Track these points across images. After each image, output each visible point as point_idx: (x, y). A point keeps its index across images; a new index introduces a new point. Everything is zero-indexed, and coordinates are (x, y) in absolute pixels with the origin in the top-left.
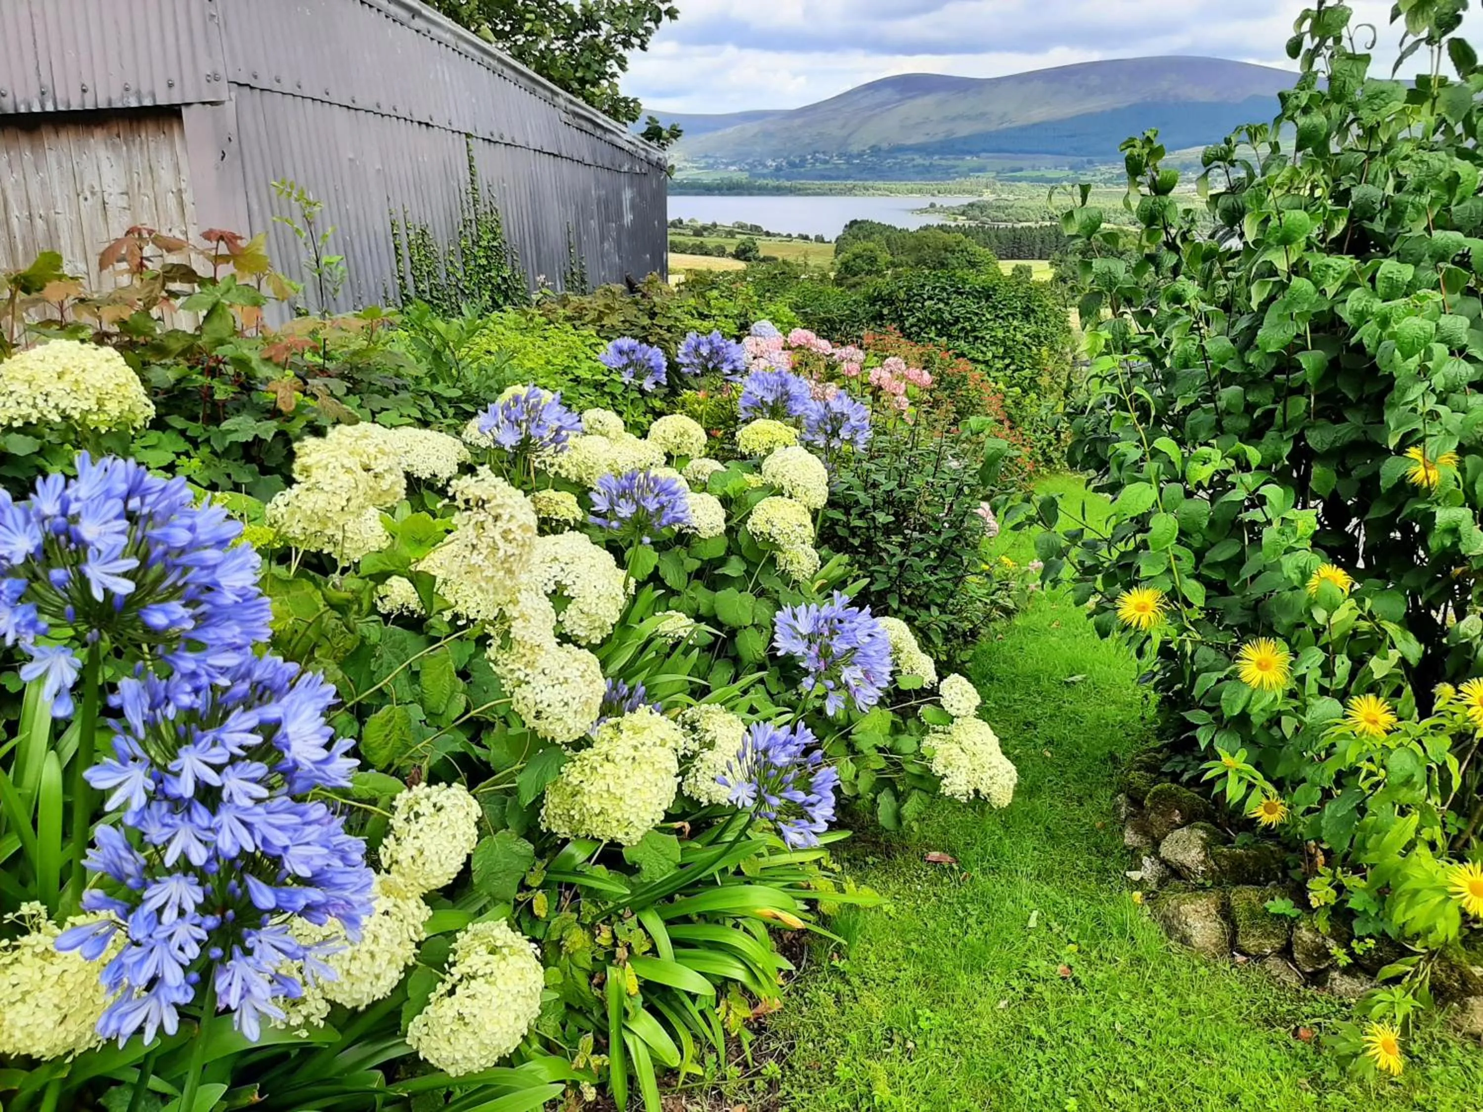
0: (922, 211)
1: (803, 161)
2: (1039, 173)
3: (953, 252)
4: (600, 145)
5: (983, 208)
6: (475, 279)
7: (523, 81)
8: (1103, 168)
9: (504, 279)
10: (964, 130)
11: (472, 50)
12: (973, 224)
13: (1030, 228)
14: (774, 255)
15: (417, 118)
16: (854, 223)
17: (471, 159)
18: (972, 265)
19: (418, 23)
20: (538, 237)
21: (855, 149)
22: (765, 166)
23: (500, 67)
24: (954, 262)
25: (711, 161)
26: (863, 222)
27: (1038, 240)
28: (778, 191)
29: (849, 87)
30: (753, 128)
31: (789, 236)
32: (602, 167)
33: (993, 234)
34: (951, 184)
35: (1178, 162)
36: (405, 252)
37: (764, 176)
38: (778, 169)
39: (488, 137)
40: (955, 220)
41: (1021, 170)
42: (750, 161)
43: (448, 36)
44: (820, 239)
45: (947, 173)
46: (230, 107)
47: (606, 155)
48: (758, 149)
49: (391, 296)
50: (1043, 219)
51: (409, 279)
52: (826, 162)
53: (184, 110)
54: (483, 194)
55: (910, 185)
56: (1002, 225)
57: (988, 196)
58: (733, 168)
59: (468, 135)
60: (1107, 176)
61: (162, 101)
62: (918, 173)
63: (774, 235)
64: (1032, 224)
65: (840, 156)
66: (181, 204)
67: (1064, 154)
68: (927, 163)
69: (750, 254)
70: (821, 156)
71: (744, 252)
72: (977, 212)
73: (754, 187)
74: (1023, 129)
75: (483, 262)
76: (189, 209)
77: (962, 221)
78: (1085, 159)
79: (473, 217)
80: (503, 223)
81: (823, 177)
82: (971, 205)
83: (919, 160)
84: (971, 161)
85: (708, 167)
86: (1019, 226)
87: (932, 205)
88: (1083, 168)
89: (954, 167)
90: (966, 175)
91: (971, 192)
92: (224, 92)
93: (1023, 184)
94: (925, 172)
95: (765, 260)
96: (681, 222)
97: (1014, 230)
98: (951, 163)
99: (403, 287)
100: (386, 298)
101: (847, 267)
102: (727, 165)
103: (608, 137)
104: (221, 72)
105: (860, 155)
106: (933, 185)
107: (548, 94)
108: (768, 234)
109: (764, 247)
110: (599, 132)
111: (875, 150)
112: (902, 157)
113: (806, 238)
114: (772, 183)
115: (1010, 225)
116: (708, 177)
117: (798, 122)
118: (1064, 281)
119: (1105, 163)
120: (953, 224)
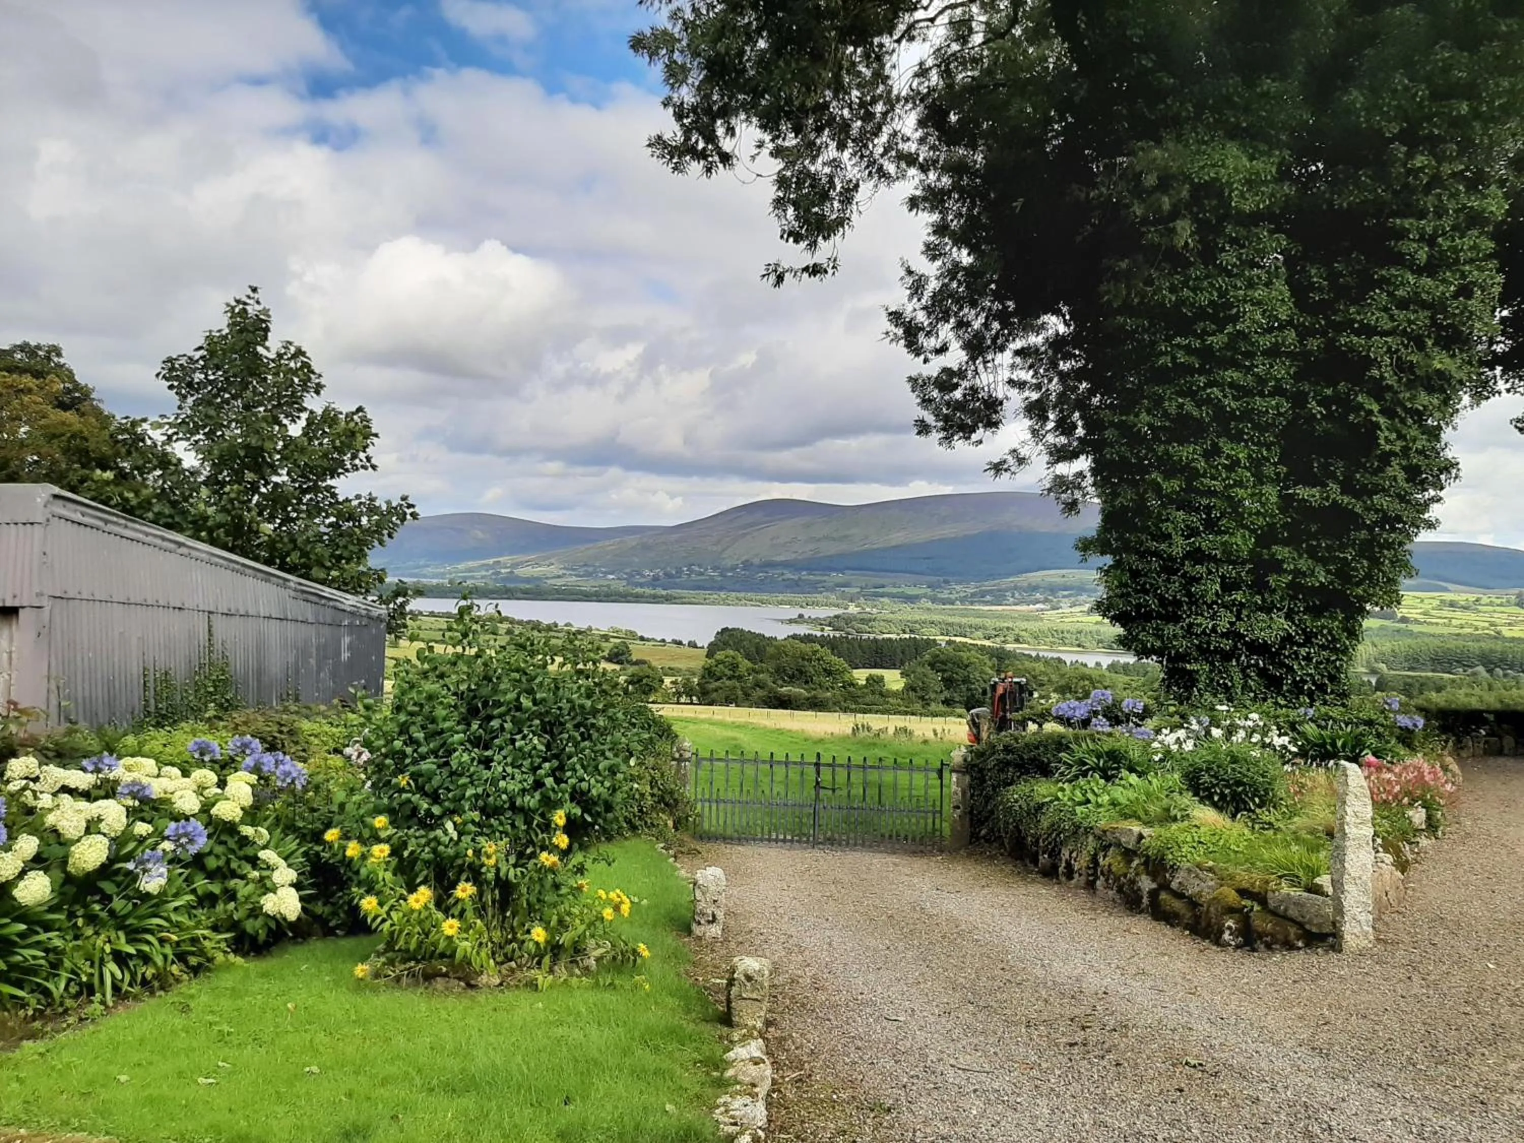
0: (791, 621)
1: (679, 572)
2: (900, 590)
3: (810, 660)
4: (322, 609)
5: (849, 620)
6: (203, 700)
7: (259, 575)
8: (958, 588)
9: (227, 701)
10: (830, 549)
11: (221, 561)
12: (837, 634)
13: (890, 639)
14: (646, 658)
15: (172, 604)
16: (725, 630)
17: (210, 627)
18: (829, 673)
19: (183, 550)
20: (260, 673)
21: (729, 563)
22: (643, 576)
23: (242, 569)
24: (811, 669)
25: (591, 569)
26: (734, 629)
27: (898, 651)
28: (655, 599)
29: (725, 509)
30: (632, 541)
31: (663, 641)
32: (324, 624)
33: (856, 645)
34: (819, 597)
35: (1025, 584)
36: (151, 685)
37: (641, 585)
38: (656, 578)
39: (226, 611)
40: (822, 630)
41: (883, 586)
42: (628, 570)
43: (204, 555)
44: (693, 645)
45: (814, 587)
46: (47, 609)
47: (328, 615)
48: (636, 560)
49: (136, 712)
50: (904, 632)
51: (152, 701)
52: (702, 574)
53: (21, 611)
54: (218, 646)
55: (781, 597)
56: (865, 636)
57: (853, 609)
58: (611, 577)
59: (210, 612)
60: (963, 594)
61: (9, 604)
62: (787, 587)
63: (648, 640)
64: (893, 636)
65: (715, 569)
66: (10, 658)
67: (922, 573)
68: (796, 577)
69: (623, 658)
70: (697, 569)
71: (617, 655)
72: (843, 624)
73: (632, 595)
74: (885, 550)
75: (212, 689)
76: (14, 662)
77: (828, 632)
78: (941, 579)
79: (207, 661)
80: (232, 664)
81: (699, 588)
82: (837, 617)
83: (789, 575)
84: (837, 577)
85: (588, 574)
86: (880, 637)
87: (801, 616)
88: (941, 587)
89: (821, 582)
90: (831, 590)
91: (838, 606)
92: (45, 602)
93: (885, 600)
94: (795, 586)
95: (637, 663)
96: (556, 625)
97: (875, 640)
98: (819, 578)
99: (146, 706)
100: (132, 713)
101: (710, 673)
102: (606, 573)
103: (331, 603)
104: (45, 591)
105: (733, 568)
106: (800, 598)
107: (281, 581)
108: (642, 639)
109: (637, 651)
110: (323, 602)
111: (747, 565)
112: (774, 572)
113: (680, 643)
114: (648, 591)
115: (872, 636)
116: (587, 585)
117: (675, 536)
118: (914, 690)
119: (959, 583)
120: (819, 634)
